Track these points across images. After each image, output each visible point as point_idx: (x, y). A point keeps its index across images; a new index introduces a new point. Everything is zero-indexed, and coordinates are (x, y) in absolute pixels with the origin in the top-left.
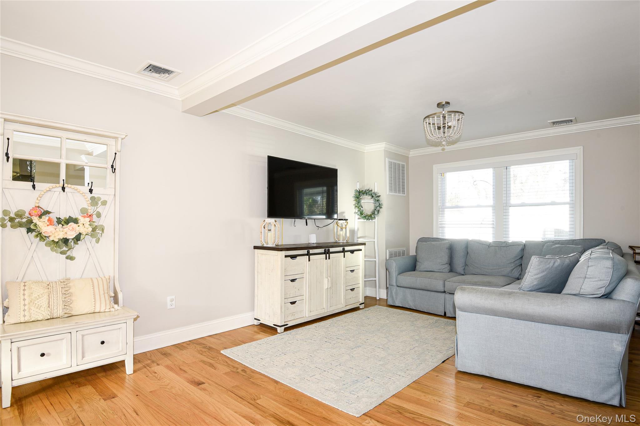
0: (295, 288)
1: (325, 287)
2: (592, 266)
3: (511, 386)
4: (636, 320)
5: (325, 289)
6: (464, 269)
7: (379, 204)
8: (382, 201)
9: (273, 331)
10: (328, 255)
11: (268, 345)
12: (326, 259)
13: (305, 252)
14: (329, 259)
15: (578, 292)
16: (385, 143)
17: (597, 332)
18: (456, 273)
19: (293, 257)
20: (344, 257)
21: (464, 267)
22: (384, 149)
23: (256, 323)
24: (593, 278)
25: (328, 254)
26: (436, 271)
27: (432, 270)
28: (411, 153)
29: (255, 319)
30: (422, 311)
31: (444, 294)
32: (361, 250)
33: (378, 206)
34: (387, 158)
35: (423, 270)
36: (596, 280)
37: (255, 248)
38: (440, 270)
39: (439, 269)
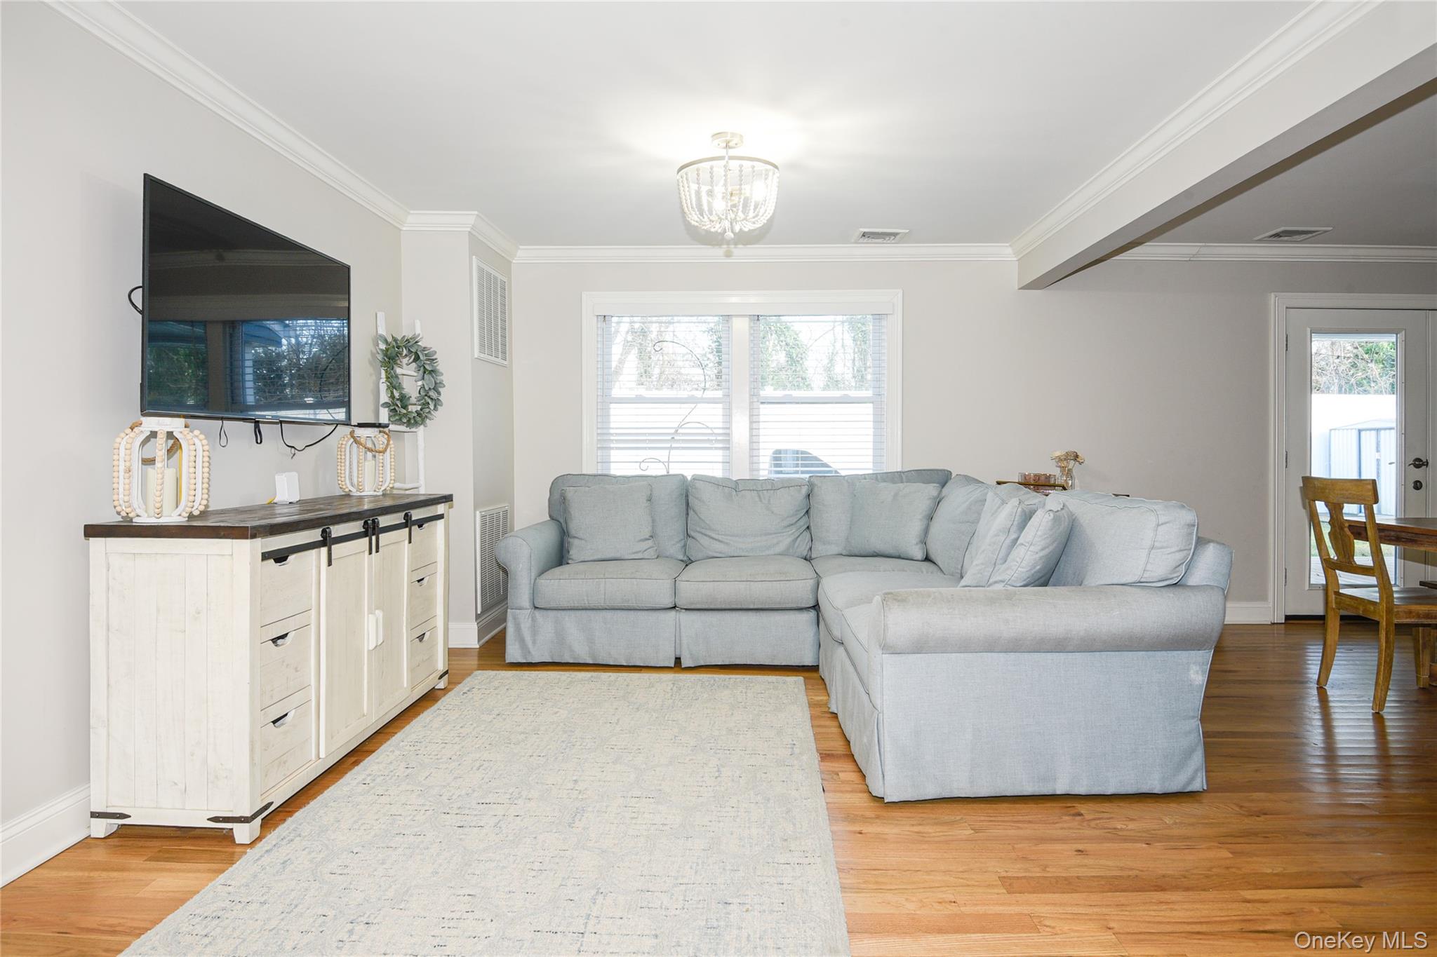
0: (287, 665)
1: (368, 645)
2: (1166, 523)
3: (1005, 805)
4: (1225, 623)
5: (369, 651)
6: (685, 546)
7: (436, 383)
8: (442, 374)
9: (206, 843)
10: (374, 538)
11: (250, 907)
12: (370, 553)
13: (315, 535)
14: (377, 551)
15: (1136, 579)
16: (476, 213)
17: (1164, 653)
18: (667, 557)
19: (280, 557)
20: (410, 542)
21: (683, 542)
22: (469, 229)
23: (101, 828)
24: (1167, 547)
25: (373, 535)
26: (626, 557)
27: (618, 555)
28: (520, 253)
29: (94, 815)
30: (612, 663)
31: (673, 613)
32: (443, 518)
33: (432, 388)
34: (474, 257)
35: (592, 558)
36: (1173, 550)
37: (93, 531)
38: (636, 555)
39: (634, 553)
